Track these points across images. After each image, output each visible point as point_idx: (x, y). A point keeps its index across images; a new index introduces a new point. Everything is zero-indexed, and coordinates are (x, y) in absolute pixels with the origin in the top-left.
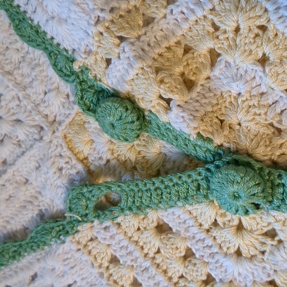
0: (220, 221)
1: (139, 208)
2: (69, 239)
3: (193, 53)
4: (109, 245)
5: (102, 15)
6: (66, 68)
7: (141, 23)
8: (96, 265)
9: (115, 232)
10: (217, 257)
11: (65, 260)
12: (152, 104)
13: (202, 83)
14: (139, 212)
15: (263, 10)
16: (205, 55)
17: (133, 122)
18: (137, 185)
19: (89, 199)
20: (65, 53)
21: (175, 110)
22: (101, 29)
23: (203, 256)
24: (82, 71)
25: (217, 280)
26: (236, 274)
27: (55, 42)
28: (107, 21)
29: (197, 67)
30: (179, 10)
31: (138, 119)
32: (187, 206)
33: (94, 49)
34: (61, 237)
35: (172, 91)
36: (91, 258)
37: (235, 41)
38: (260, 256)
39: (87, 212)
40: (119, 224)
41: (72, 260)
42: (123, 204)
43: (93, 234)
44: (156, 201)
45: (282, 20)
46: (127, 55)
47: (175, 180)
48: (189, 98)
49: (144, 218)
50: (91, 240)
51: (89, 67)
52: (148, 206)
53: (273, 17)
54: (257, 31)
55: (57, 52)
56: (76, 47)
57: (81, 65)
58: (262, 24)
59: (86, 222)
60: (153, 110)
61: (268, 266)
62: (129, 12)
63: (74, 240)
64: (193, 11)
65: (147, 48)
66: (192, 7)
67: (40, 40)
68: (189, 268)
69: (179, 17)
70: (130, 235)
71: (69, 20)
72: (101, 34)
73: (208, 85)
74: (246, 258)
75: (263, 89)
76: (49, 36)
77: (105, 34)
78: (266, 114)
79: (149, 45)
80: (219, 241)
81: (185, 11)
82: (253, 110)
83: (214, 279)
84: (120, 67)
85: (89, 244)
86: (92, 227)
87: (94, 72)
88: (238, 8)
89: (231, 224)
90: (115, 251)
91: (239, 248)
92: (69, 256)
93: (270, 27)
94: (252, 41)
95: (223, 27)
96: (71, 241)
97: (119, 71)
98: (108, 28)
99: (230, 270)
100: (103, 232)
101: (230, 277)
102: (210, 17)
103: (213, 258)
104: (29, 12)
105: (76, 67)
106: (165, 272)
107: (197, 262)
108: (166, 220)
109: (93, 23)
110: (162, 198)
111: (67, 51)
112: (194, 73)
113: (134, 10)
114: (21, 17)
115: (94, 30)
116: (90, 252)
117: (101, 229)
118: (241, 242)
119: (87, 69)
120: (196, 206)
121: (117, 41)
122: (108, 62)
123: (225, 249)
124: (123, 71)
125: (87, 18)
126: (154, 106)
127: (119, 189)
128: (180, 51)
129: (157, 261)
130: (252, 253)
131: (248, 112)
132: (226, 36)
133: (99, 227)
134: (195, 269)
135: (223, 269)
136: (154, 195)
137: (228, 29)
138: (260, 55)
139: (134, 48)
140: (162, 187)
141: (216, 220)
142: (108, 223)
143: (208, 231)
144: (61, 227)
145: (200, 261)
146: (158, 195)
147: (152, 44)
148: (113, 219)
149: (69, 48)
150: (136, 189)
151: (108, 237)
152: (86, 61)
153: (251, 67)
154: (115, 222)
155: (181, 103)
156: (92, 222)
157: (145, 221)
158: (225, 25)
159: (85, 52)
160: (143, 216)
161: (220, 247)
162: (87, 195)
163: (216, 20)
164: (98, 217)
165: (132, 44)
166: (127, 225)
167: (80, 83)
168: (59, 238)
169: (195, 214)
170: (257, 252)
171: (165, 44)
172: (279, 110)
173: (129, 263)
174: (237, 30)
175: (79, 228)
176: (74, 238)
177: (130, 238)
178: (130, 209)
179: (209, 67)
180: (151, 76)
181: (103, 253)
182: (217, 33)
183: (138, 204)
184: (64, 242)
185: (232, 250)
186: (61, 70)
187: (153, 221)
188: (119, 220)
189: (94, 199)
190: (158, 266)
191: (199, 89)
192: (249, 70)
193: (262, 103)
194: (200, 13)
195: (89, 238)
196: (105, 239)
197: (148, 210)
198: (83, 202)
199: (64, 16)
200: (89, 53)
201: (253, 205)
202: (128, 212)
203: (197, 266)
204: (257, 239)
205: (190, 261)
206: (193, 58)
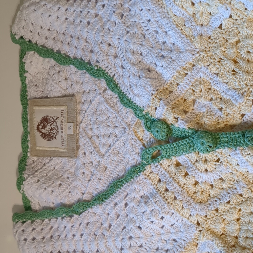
0: (198, 159)
1: (169, 156)
2: (141, 173)
3: (187, 101)
4: (158, 174)
5: (154, 92)
6: (140, 114)
7: (168, 93)
8: (153, 184)
9: (160, 168)
10: (198, 174)
11: (140, 184)
12: (172, 121)
13: (190, 111)
14: (168, 158)
15: (209, 83)
16: (191, 101)
17: (165, 128)
18: (167, 146)
19: (149, 154)
20: (140, 108)
21: (180, 121)
22: (153, 97)
23: (192, 174)
24: (146, 114)
25: (200, 182)
26: (207, 179)
27: (136, 104)
28: (155, 94)
29: (188, 106)
30: (181, 87)
31: (167, 127)
32: (187, 154)
33: (151, 105)
34: (139, 173)
35: (178, 115)
36: (151, 181)
37: (201, 94)
38: (215, 170)
39: (149, 160)
40: (161, 164)
41: (143, 183)
42: (162, 155)
43: (151, 170)
44: (175, 153)
45: (215, 85)
46: (162, 105)
47: (181, 143)
48: (185, 116)
49: (170, 161)
50: (151, 173)
51: (149, 112)
52: (172, 155)
53: (212, 85)
54: (208, 90)
55: (137, 108)
56: (144, 105)
57: (146, 112)
58: (209, 88)
59: (148, 164)
60: (172, 123)
61: (218, 173)
62: (164, 90)
63: (143, 174)
64: (186, 87)
65: (170, 101)
66: (185, 85)
67: (130, 104)
68: (187, 180)
69: (181, 89)
70: (165, 168)
71: (142, 95)
72: (154, 99)
73: (193, 112)
74: (210, 172)
75: (212, 109)
76: (134, 103)
77: (155, 99)
78: (213, 118)
79: (171, 100)
80: (198, 168)
81: (183, 87)
82: (208, 117)
83: (198, 183)
84: (160, 110)
85: (150, 175)
86: (151, 167)
87: (151, 114)
88: (200, 83)
89: (202, 159)
90: (160, 176)
91: (206, 169)
92: (142, 182)
93: (212, 88)
94: (206, 94)
95: (196, 91)
96: (142, 174)
97: (160, 111)
98: (156, 96)
99: (204, 178)
100: (155, 168)
101: (204, 180)
102: (192, 88)
103: (197, 174)
104: (127, 94)
105: (144, 113)
106: (178, 183)
107: (190, 177)
108: (179, 161)
109: (150, 95)
110: (177, 151)
111: (141, 107)
112: (187, 108)
113: (166, 89)
114: (123, 96)
115: (151, 98)
116: (150, 179)
117: (154, 167)
118: (206, 166)
119: (148, 113)
120: (190, 154)
121: (159, 100)
122: (156, 109)
123: (201, 170)
124: (161, 111)
125: (149, 94)
126: (172, 122)
127: (161, 148)
128: (182, 101)
129: (175, 179)
130: (212, 170)
131: (207, 117)
132: (197, 93)
133: (153, 166)
134: (190, 180)
135: (201, 178)
136: (174, 150)
137: (198, 91)
138: (210, 98)
139: (164, 102)
140: (177, 146)
141: (197, 159)
142: (157, 164)
143: (194, 164)
144: (139, 169)
145: (191, 177)
146: (175, 150)
147: (172, 100)
148: (159, 162)
149: (141, 106)
150: (167, 148)
151: (157, 170)
152: (148, 110)
153: (207, 102)
154: (160, 163)
155: (182, 119)
156: (151, 164)
157: (171, 162)
158: (197, 89)
159: (148, 107)
160: (170, 160)
161: (199, 170)
162: (148, 152)
163: (194, 88)
164: (153, 162)
165: (164, 101)
166: (164, 164)
167: (146, 119)
168: (138, 174)
169: (189, 158)
170: (214, 169)
171: (177, 100)
172: (217, 116)
173: (165, 181)
174: (201, 91)
175: (146, 168)
176: (144, 173)
177: (166, 170)
178: (165, 157)
179: (193, 105)
180: (171, 110)
181: (155, 178)
182: (194, 93)
183: (168, 154)
184: (139, 176)
185: (204, 170)
186: (138, 115)
187: (174, 162)
188: (161, 162)
189: (151, 154)
190: (175, 180)
191: (189, 114)
192: (207, 104)
193: (211, 114)
194: (188, 87)
195: (150, 172)
196: (156, 171)
197: (172, 157)
198: (147, 156)
199: (140, 94)
200: (149, 107)
201: (209, 147)
202: (165, 158)
203: (191, 178)
204: (213, 164)
205: (187, 177)
206: (187, 103)
